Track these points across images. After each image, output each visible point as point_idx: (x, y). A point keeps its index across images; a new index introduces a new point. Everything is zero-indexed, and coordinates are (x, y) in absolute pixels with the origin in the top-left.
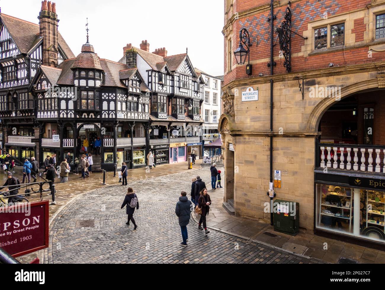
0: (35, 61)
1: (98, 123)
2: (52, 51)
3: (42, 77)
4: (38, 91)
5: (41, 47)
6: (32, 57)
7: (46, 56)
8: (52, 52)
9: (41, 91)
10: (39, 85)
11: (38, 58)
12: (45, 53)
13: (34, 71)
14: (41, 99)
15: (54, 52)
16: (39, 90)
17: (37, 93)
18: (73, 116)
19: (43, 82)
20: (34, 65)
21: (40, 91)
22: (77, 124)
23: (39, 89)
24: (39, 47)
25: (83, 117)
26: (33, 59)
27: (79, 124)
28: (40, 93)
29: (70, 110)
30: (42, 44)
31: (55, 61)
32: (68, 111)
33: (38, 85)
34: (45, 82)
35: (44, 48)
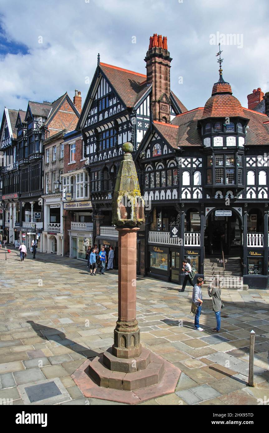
0: (142, 118)
1: (238, 208)
2: (164, 102)
3: (154, 139)
4: (147, 161)
5: (148, 98)
6: (138, 112)
7: (155, 110)
8: (164, 104)
9: (152, 160)
10: (149, 151)
11: (145, 114)
12: (155, 105)
13: (140, 132)
14: (150, 173)
15: (166, 103)
16: (149, 158)
17: (144, 164)
18: (200, 196)
19: (155, 146)
20: (141, 123)
21: (149, 160)
22: (206, 208)
23: (147, 157)
24: (146, 98)
25: (216, 197)
26: (139, 115)
27: (208, 210)
28: (148, 163)
29: (196, 186)
30: (151, 95)
31: (167, 116)
32: (194, 189)
33: (146, 151)
34: (159, 145)
35: (154, 98)
